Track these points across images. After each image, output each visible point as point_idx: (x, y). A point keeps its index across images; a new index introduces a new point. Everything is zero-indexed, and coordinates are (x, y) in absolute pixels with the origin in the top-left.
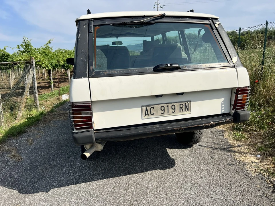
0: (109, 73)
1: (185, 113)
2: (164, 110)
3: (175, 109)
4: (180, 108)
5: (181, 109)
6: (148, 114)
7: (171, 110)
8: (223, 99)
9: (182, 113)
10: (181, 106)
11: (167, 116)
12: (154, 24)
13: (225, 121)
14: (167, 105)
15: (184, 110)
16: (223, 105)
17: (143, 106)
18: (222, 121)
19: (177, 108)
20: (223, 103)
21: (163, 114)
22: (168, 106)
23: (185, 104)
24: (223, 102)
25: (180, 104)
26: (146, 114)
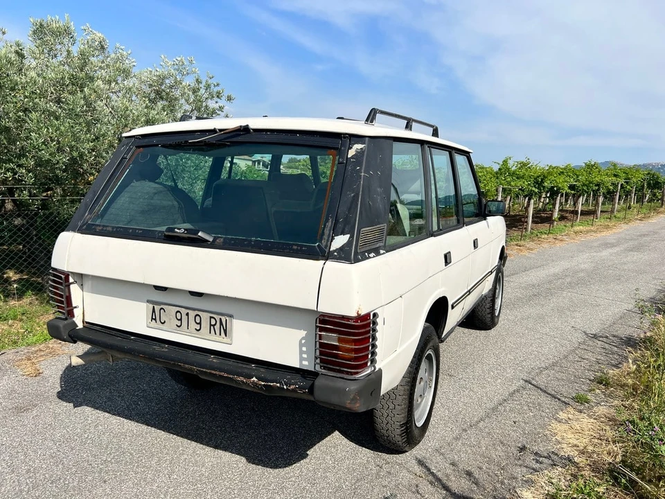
0: (102, 230)
1: (220, 339)
2: (181, 320)
3: (200, 324)
4: (211, 325)
5: (212, 327)
6: (155, 319)
7: (193, 326)
8: (303, 333)
9: (213, 337)
10: (213, 322)
11: (188, 334)
12: (229, 146)
13: (285, 387)
14: (188, 311)
15: (218, 332)
16: (304, 349)
17: (148, 301)
18: (278, 385)
19: (205, 324)
20: (303, 341)
21: (178, 329)
22: (187, 314)
23: (220, 319)
24: (303, 338)
25: (211, 317)
26: (152, 318)
